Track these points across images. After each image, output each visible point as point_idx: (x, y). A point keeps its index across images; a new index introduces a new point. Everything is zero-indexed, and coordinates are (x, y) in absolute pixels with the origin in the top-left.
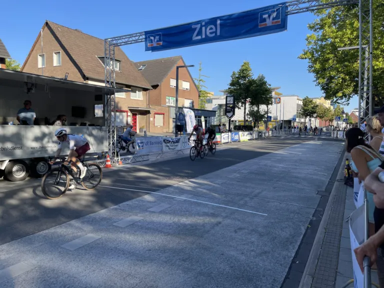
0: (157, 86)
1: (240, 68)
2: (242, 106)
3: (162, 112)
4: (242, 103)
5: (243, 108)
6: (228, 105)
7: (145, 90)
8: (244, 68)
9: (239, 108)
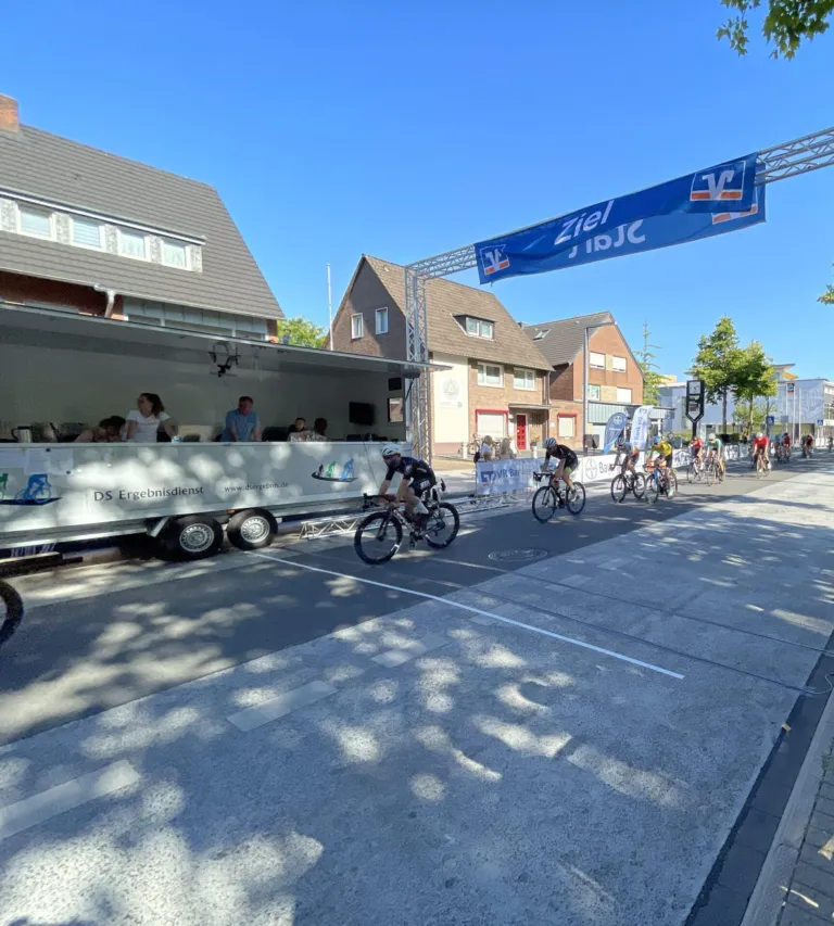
0: (566, 365)
1: (716, 329)
2: (719, 399)
3: (573, 412)
4: (720, 393)
5: (720, 403)
6: (691, 397)
7: (541, 373)
8: (722, 328)
9: (714, 403)
